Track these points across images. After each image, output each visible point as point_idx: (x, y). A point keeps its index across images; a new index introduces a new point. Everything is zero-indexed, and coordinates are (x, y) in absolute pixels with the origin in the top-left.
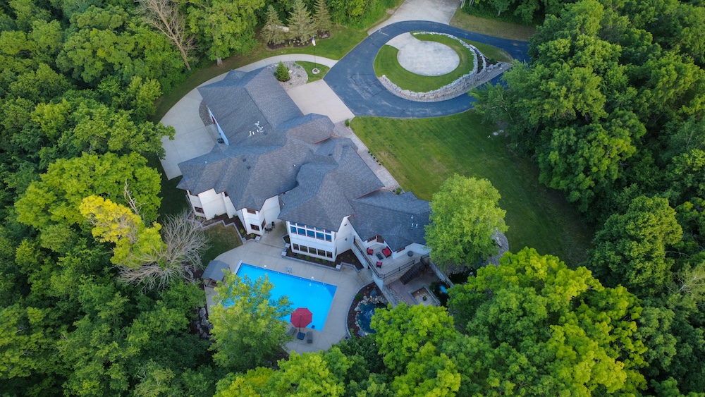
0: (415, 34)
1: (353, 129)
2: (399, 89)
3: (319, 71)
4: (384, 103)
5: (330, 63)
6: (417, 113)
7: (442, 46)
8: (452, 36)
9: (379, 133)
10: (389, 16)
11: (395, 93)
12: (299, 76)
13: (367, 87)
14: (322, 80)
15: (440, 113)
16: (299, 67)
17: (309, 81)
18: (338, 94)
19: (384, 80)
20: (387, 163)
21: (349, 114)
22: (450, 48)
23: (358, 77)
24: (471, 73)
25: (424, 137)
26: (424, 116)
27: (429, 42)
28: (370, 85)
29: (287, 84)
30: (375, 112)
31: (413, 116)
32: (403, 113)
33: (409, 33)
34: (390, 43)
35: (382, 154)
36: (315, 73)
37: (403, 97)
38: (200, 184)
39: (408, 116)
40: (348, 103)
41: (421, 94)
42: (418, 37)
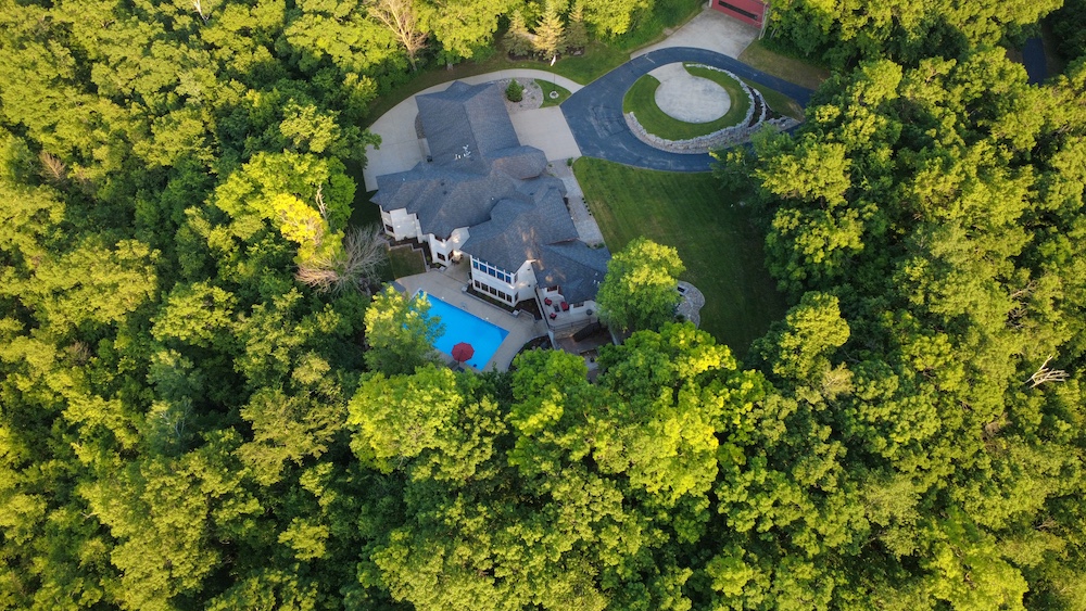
0: (688, 65)
1: (574, 170)
2: (644, 132)
3: (557, 95)
4: (621, 145)
5: (573, 87)
6: (655, 164)
7: (716, 86)
8: (732, 75)
9: (602, 180)
10: (665, 37)
11: (638, 135)
12: (533, 98)
13: (607, 123)
14: (558, 107)
15: (683, 168)
16: (536, 87)
17: (543, 106)
18: (572, 126)
19: (631, 118)
20: (599, 215)
21: (575, 152)
22: (724, 90)
23: (601, 109)
24: (739, 125)
25: (652, 193)
26: (663, 168)
27: (701, 78)
28: (611, 122)
29: (517, 104)
30: (607, 155)
31: (649, 167)
32: (638, 161)
33: (681, 64)
34: (653, 73)
35: (597, 203)
36: (553, 97)
37: (645, 142)
38: (393, 201)
39: (644, 165)
40: (579, 139)
41: (668, 142)
42: (690, 70)
